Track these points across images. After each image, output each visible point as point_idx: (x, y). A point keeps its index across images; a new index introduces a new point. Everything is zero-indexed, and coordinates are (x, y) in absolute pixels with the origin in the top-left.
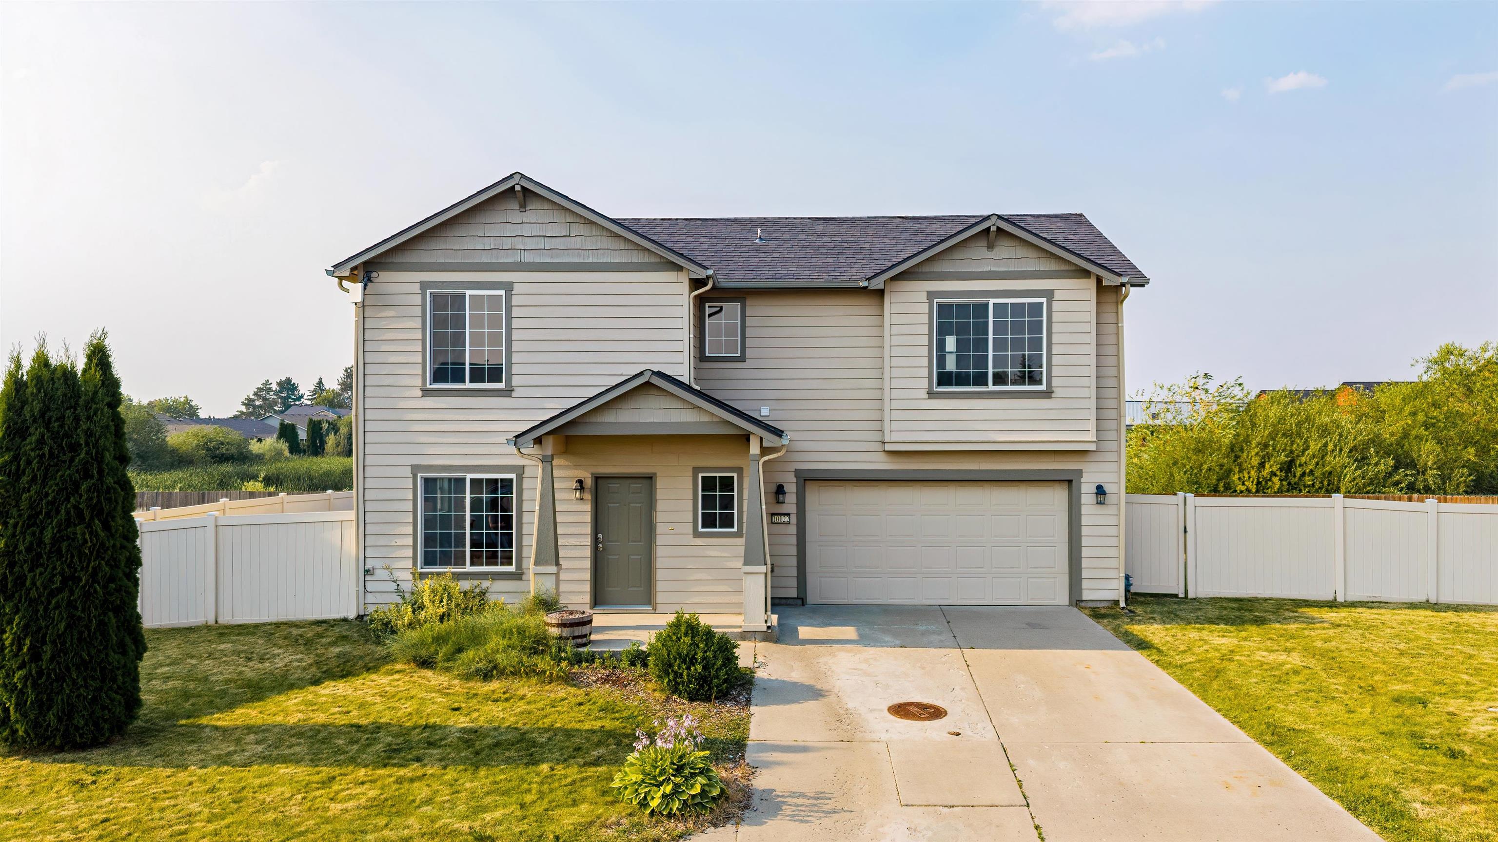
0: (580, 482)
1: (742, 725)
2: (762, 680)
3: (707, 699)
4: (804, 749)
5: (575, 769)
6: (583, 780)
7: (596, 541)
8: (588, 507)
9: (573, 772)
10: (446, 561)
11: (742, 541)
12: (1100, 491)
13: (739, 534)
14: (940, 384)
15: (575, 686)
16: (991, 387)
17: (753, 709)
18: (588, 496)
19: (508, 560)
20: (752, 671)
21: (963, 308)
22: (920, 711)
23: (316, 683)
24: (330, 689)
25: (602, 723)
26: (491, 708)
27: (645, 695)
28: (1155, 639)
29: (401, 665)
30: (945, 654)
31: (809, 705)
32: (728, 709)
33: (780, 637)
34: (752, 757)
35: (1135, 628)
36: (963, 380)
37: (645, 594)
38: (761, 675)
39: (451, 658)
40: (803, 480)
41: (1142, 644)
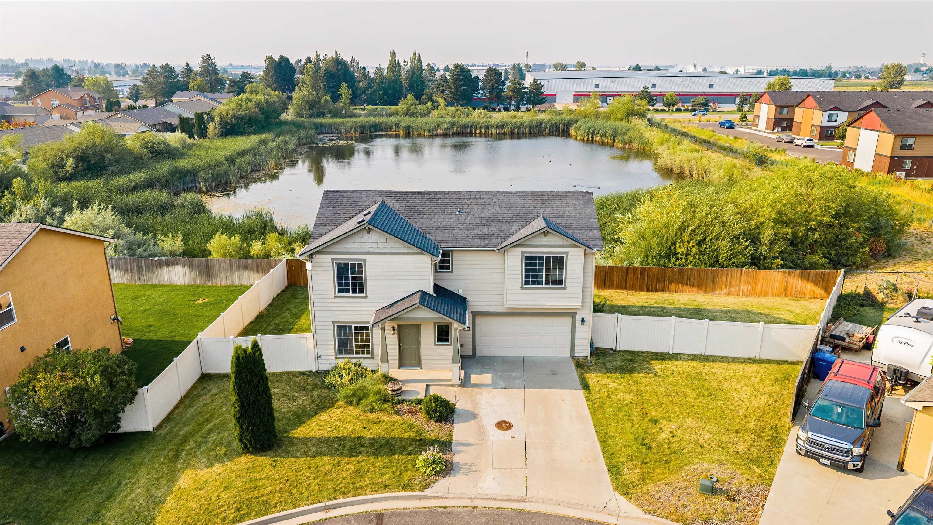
0: (393, 328)
1: (450, 434)
2: (458, 409)
3: (441, 422)
4: (468, 445)
5: (404, 457)
6: (408, 461)
7: (399, 345)
8: (396, 336)
9: (404, 458)
10: (346, 352)
11: (452, 347)
12: (583, 320)
13: (451, 345)
14: (525, 284)
15: (399, 415)
16: (544, 286)
17: (454, 424)
18: (396, 332)
19: (368, 352)
20: (454, 405)
21: (534, 258)
22: (505, 425)
23: (316, 413)
24: (323, 417)
25: (410, 434)
26: (375, 427)
27: (421, 419)
28: (591, 383)
29: (340, 403)
30: (518, 393)
31: (472, 422)
32: (447, 426)
33: (465, 383)
34: (454, 448)
35: (587, 376)
36: (534, 283)
37: (418, 363)
38: (457, 406)
39: (358, 403)
40: (475, 315)
41: (586, 386)
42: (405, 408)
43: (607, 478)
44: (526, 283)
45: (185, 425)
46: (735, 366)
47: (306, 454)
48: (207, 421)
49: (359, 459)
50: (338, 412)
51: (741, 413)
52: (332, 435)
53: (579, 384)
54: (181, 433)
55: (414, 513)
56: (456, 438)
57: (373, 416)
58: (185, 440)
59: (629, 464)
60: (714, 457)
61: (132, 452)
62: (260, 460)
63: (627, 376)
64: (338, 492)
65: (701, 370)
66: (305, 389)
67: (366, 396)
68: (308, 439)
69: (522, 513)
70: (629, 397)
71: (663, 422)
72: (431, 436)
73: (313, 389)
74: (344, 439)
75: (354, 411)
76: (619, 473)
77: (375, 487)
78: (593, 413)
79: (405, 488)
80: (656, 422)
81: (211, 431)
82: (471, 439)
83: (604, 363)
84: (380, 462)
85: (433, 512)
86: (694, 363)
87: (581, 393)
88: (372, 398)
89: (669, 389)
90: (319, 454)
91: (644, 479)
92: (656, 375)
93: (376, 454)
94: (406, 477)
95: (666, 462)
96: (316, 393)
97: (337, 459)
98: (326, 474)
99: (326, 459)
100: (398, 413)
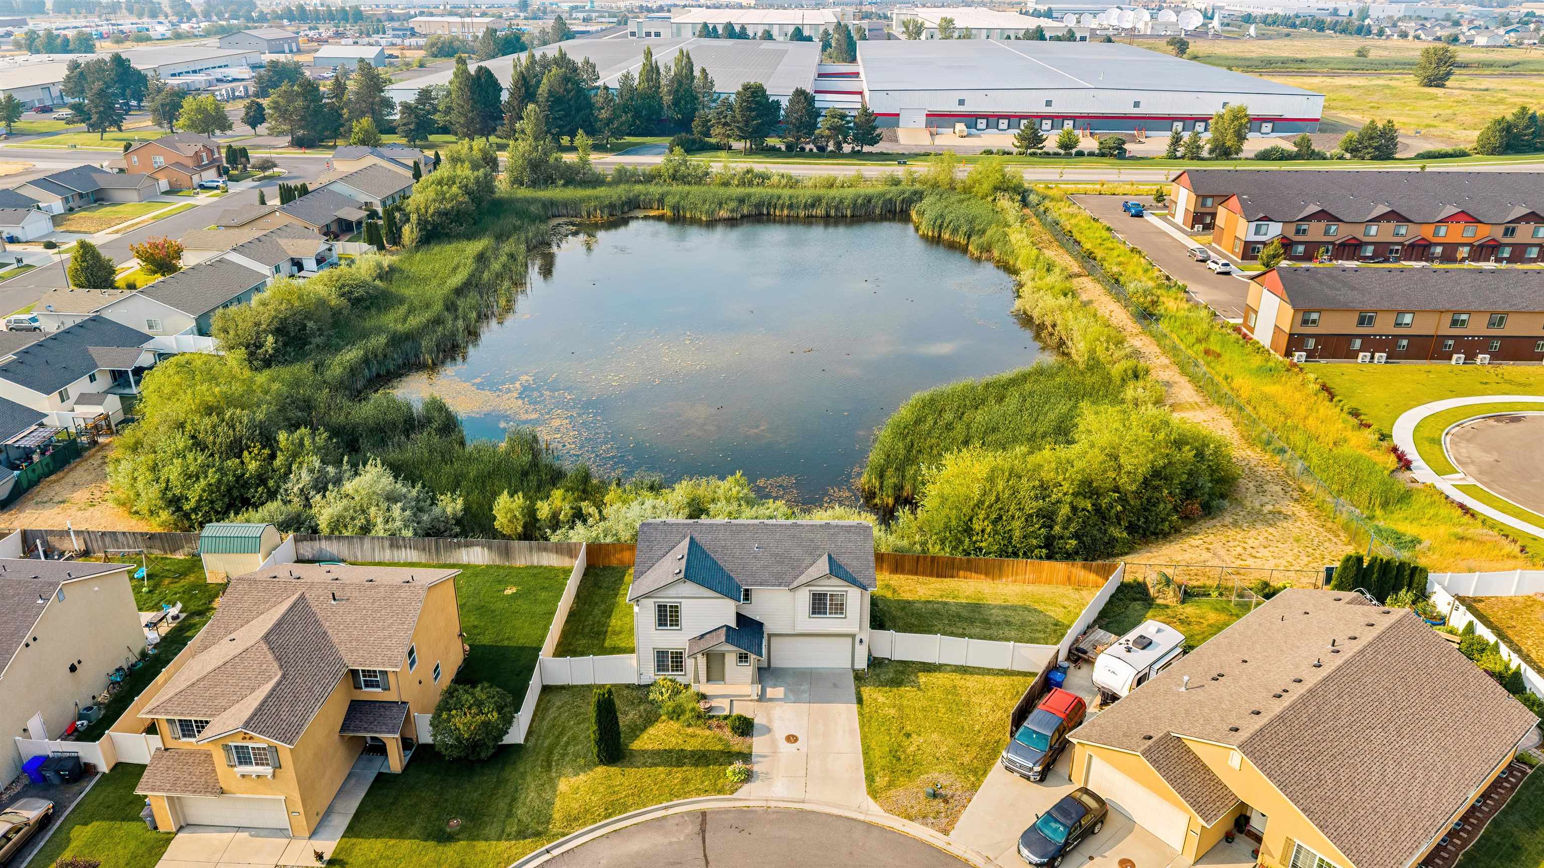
0: (703, 655)
1: (750, 747)
2: (756, 724)
3: (743, 736)
4: (765, 756)
6: (720, 770)
7: (707, 666)
9: (717, 768)
10: (664, 670)
11: (751, 667)
12: (861, 641)
13: (750, 664)
14: (812, 614)
15: (710, 730)
16: (828, 615)
17: (754, 738)
18: (705, 657)
19: (682, 671)
20: (753, 720)
21: (820, 594)
22: (792, 739)
23: (645, 728)
24: (651, 731)
25: (719, 747)
26: (693, 741)
27: (727, 733)
28: (865, 696)
29: (663, 718)
30: (804, 706)
31: (767, 737)
32: (748, 739)
33: (762, 698)
34: (754, 759)
35: (862, 689)
36: (819, 613)
37: (722, 678)
38: (756, 721)
39: (678, 719)
40: (770, 636)
41: (860, 701)
42: (714, 722)
43: (864, 784)
44: (814, 613)
45: (545, 737)
46: (988, 678)
47: (644, 765)
48: (562, 734)
49: (684, 768)
50: (662, 726)
51: (977, 728)
52: (662, 747)
53: (854, 698)
54: (545, 745)
55: (727, 811)
56: (755, 750)
57: (690, 730)
58: (550, 752)
59: (881, 774)
60: (944, 767)
61: (514, 763)
62: (613, 770)
63: (895, 690)
64: (673, 795)
65: (957, 682)
66: (633, 703)
67: (683, 712)
68: (645, 752)
69: (802, 811)
70: (893, 712)
71: (914, 736)
72: (736, 749)
73: (640, 703)
74: (670, 751)
75: (675, 725)
76: (873, 780)
77: (698, 792)
78: (862, 726)
79: (719, 792)
80: (908, 735)
81: (567, 744)
82: (765, 751)
83: (878, 675)
84: (700, 771)
85: (740, 811)
86: (954, 676)
87: (855, 707)
88: (688, 715)
89: (925, 703)
90: (655, 765)
91: (889, 786)
92: (919, 689)
93: (696, 765)
94: (720, 782)
95: (909, 772)
96: (642, 708)
97: (669, 769)
98: (663, 781)
99: (660, 769)
100: (709, 728)
